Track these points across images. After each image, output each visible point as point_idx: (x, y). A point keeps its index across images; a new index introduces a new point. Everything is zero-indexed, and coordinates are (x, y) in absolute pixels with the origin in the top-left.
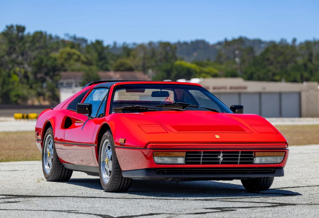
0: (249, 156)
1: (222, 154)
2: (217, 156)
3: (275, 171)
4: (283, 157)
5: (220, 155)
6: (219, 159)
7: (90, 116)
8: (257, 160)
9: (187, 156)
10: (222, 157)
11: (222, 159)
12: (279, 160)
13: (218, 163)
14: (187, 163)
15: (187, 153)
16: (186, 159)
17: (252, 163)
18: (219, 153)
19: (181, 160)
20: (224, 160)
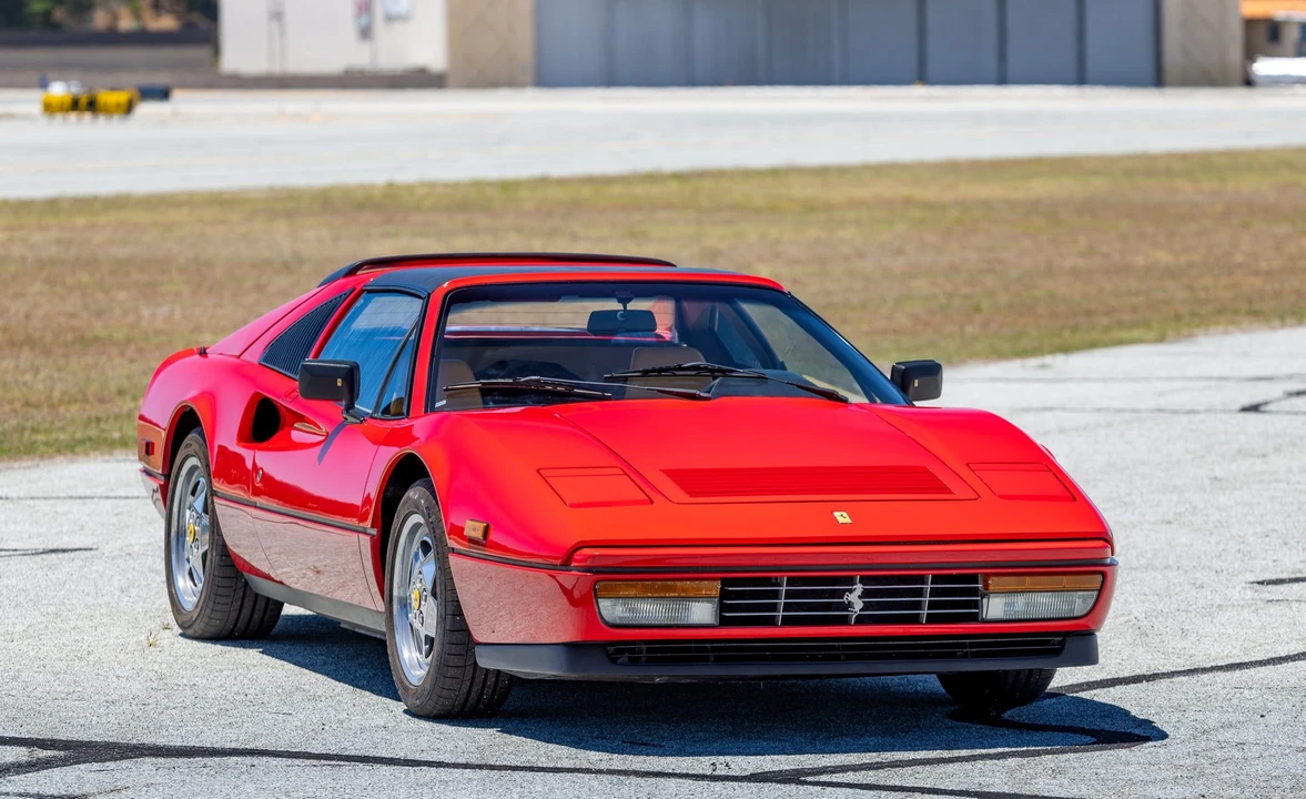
0: (961, 590)
1: (859, 588)
2: (841, 594)
3: (1062, 644)
4: (1096, 593)
5: (851, 591)
6: (850, 604)
7: (351, 411)
8: (995, 607)
9: (724, 595)
10: (859, 597)
11: (858, 605)
12: (1079, 603)
13: (844, 621)
14: (724, 622)
15: (726, 582)
16: (723, 608)
17: (974, 618)
18: (850, 581)
19: (702, 612)
20: (866, 607)
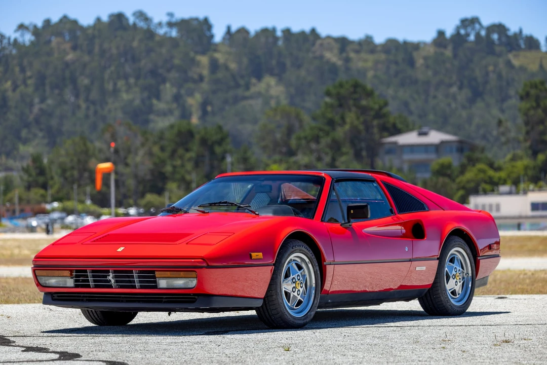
0: (149, 276)
1: (111, 275)
2: (106, 277)
3: (197, 299)
4: (195, 279)
5: (109, 275)
6: (110, 281)
8: (163, 283)
9: (76, 276)
11: (113, 281)
12: (193, 283)
13: (111, 287)
14: (76, 286)
16: (76, 281)
17: (156, 287)
18: (108, 272)
19: (70, 282)
20: (117, 282)
